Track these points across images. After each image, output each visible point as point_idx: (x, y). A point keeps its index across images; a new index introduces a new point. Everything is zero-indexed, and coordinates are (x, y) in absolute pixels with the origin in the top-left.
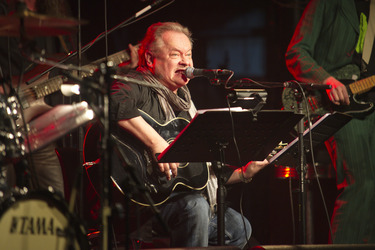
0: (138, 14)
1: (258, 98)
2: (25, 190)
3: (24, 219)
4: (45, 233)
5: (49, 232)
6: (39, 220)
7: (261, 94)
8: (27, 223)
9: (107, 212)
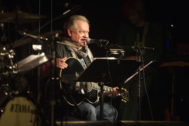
0: (64, 14)
1: (120, 53)
2: (17, 92)
3: (17, 105)
4: (26, 112)
5: (28, 112)
6: (23, 106)
7: (122, 52)
8: (18, 107)
9: (53, 103)
